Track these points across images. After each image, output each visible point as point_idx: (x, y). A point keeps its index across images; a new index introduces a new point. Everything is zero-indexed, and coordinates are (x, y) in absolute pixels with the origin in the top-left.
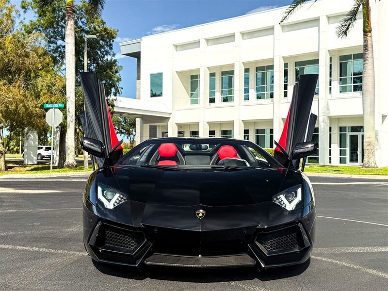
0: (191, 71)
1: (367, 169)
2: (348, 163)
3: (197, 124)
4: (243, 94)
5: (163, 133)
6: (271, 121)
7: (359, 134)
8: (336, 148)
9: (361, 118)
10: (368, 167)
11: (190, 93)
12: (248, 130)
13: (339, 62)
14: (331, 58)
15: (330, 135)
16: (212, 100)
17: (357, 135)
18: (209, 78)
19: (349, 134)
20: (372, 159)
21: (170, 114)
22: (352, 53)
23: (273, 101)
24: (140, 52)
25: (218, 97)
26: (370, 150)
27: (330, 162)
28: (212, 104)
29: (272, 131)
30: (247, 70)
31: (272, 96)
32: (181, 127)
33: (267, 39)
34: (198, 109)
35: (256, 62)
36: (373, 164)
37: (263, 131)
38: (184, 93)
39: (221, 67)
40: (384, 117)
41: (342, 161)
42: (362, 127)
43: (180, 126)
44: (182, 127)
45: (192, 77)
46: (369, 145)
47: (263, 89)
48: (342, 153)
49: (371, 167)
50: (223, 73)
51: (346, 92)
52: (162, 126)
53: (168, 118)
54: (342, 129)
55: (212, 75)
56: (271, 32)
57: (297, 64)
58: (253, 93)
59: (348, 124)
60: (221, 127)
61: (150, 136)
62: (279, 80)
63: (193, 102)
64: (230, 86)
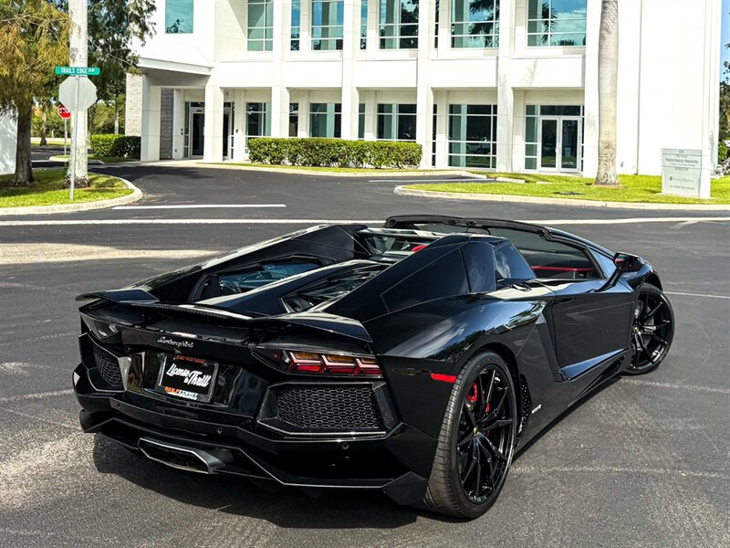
1: (606, 187)
2: (540, 170)
3: (268, 91)
4: (359, 39)
5: (187, 104)
7: (559, 120)
8: (520, 141)
10: (605, 183)
11: (246, 28)
12: (365, 105)
16: (295, 45)
17: (555, 122)
18: (291, 3)
19: (540, 119)
20: (612, 169)
21: (210, 68)
23: (416, 54)
25: (306, 40)
26: (609, 155)
28: (295, 53)
29: (412, 108)
32: (227, 94)
34: (270, 61)
36: (614, 178)
38: (235, 27)
41: (530, 164)
43: (227, 91)
44: (230, 93)
46: (608, 147)
47: (391, 31)
48: (530, 150)
49: (610, 184)
52: (185, 90)
53: (205, 77)
54: (530, 109)
58: (373, 38)
59: (539, 102)
60: (309, 98)
61: (162, 111)
62: (429, 19)
63: (252, 47)
64: (325, 20)
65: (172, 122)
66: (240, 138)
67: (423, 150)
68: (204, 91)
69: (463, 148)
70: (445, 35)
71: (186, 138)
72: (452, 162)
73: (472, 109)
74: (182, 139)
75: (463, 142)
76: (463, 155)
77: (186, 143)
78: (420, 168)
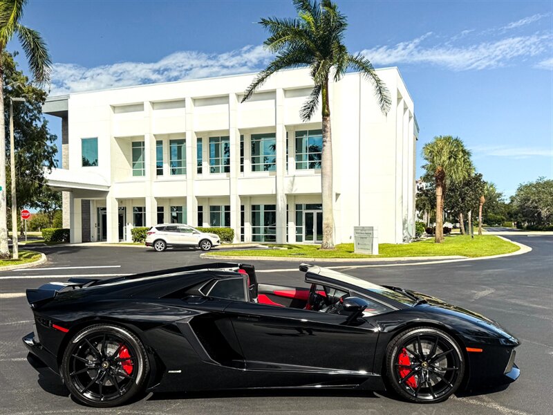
0: (132, 137)
1: (326, 250)
2: (305, 242)
3: (143, 200)
4: (196, 167)
5: (98, 208)
6: (228, 198)
7: (315, 212)
8: (292, 226)
9: (320, 196)
10: (326, 248)
11: (132, 162)
12: (202, 207)
13: (295, 138)
14: (287, 133)
15: (287, 212)
16: (160, 172)
17: (312, 213)
18: (156, 147)
19: (304, 212)
20: (330, 240)
21: (109, 187)
22: (308, 129)
23: (229, 176)
24: (67, 111)
25: (166, 168)
26: (328, 232)
27: (287, 241)
28: (160, 176)
29: (228, 208)
30: (199, 140)
31: (227, 170)
32: (122, 202)
33: (221, 108)
34: (144, 182)
35: (209, 132)
36: (331, 245)
37: (218, 208)
39: (169, 135)
40: (338, 195)
41: (299, 239)
42: (321, 205)
43: (120, 201)
45: (134, 144)
47: (217, 162)
48: (299, 230)
49: (329, 249)
50: (171, 142)
51: (301, 168)
52: (97, 201)
53: (107, 192)
54: (298, 207)
55: (159, 143)
56: (224, 100)
57: (253, 137)
58: (206, 166)
59: (304, 202)
60: (170, 203)
61: (82, 213)
62: (236, 154)
63: (135, 174)
64: (179, 156)
65: (90, 220)
66: (129, 227)
67: (235, 232)
68: (106, 200)
69: (262, 231)
70: (248, 164)
71: (99, 229)
72: (254, 239)
73: (267, 207)
74: (96, 229)
75: (262, 227)
76: (262, 234)
77: (99, 232)
78: (234, 243)
